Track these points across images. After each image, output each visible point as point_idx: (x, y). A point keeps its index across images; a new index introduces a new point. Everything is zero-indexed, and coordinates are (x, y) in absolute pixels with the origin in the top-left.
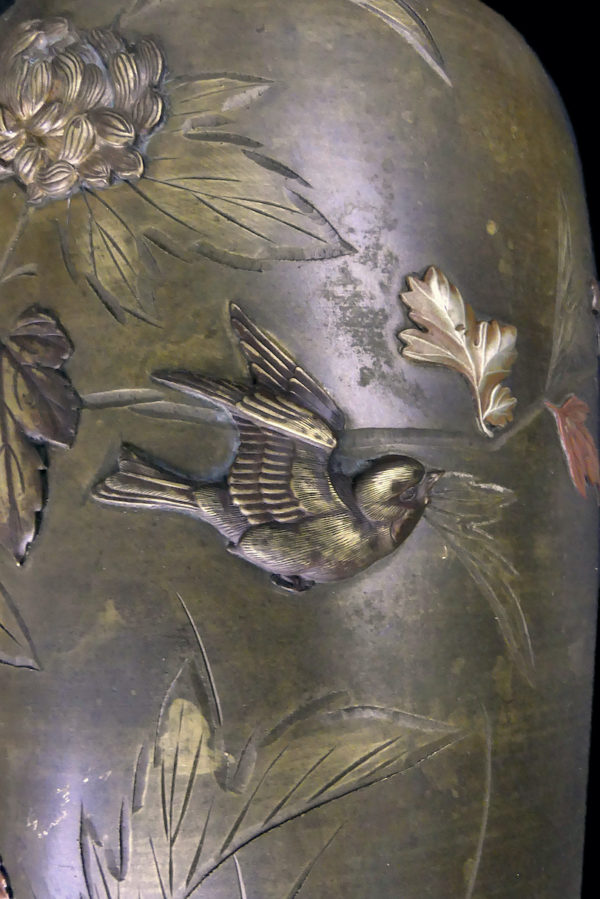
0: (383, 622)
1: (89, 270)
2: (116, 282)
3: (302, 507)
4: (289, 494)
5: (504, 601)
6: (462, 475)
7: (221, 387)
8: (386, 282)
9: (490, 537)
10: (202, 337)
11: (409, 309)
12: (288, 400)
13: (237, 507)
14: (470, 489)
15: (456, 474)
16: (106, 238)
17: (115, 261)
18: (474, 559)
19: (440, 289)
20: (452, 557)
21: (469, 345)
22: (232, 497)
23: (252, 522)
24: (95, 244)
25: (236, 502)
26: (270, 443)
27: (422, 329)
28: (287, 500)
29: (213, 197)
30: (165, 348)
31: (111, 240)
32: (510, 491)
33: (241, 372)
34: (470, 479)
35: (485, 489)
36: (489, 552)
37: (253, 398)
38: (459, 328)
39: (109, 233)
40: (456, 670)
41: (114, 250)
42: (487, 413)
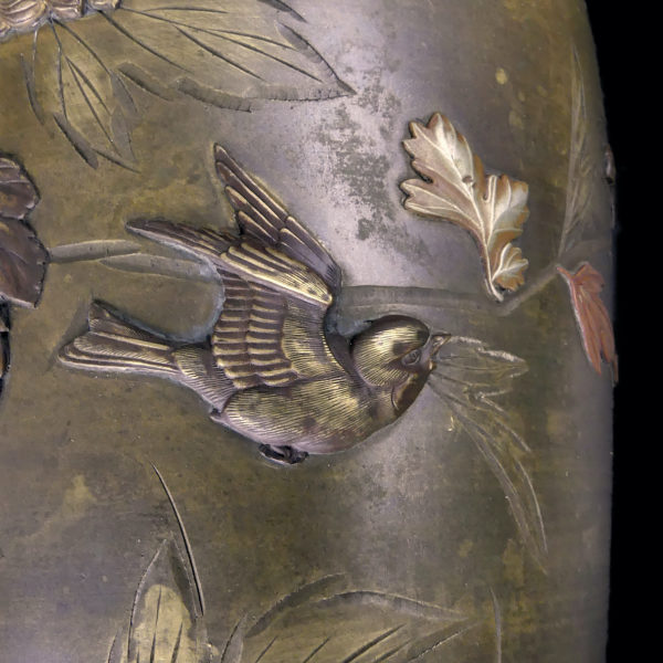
0: (384, 499)
1: (57, 110)
2: (89, 122)
3: (293, 369)
4: (280, 355)
5: (514, 478)
6: (470, 341)
7: (204, 237)
8: (387, 127)
9: (500, 409)
10: (183, 182)
11: (412, 157)
12: (279, 252)
13: (222, 370)
14: (478, 357)
15: (463, 339)
16: (77, 74)
17: (87, 99)
18: (482, 431)
19: (446, 136)
20: (459, 430)
21: (477, 199)
22: (215, 359)
23: (238, 386)
24: (64, 81)
25: (221, 364)
26: (260, 299)
27: (427, 180)
28: (277, 361)
29: (197, 30)
30: (141, 194)
31: (82, 76)
32: (522, 360)
33: (226, 222)
34: (478, 345)
35: (494, 358)
36: (498, 424)
37: (239, 248)
38: (466, 179)
39: (80, 68)
40: (463, 553)
41: (85, 87)
42: (497, 274)
